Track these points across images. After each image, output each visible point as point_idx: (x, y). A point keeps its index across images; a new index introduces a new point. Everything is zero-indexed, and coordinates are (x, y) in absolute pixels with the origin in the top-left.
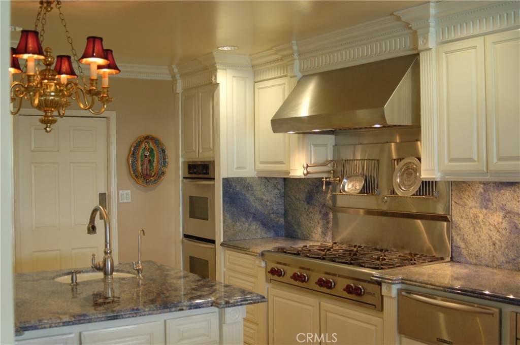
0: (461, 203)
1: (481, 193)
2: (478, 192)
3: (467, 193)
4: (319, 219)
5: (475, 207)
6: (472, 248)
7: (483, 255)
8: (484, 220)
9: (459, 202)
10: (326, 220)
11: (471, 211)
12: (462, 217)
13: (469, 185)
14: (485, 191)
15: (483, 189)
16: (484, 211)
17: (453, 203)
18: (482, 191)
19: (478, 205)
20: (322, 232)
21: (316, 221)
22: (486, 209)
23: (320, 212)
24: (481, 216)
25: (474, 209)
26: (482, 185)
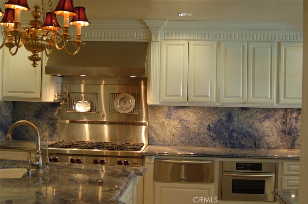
0: (155, 116)
1: (166, 111)
2: (165, 111)
3: (158, 111)
4: (47, 127)
5: (163, 118)
6: (161, 138)
7: (167, 140)
8: (168, 124)
9: (154, 116)
10: (53, 127)
11: (160, 120)
12: (155, 123)
13: (160, 108)
14: (169, 110)
15: (168, 109)
16: (168, 120)
17: (150, 116)
18: (167, 110)
19: (165, 117)
20: (50, 135)
21: (44, 128)
22: (169, 119)
23: (48, 123)
24: (166, 122)
25: (162, 119)
26: (167, 108)
